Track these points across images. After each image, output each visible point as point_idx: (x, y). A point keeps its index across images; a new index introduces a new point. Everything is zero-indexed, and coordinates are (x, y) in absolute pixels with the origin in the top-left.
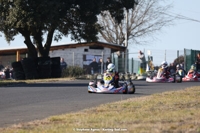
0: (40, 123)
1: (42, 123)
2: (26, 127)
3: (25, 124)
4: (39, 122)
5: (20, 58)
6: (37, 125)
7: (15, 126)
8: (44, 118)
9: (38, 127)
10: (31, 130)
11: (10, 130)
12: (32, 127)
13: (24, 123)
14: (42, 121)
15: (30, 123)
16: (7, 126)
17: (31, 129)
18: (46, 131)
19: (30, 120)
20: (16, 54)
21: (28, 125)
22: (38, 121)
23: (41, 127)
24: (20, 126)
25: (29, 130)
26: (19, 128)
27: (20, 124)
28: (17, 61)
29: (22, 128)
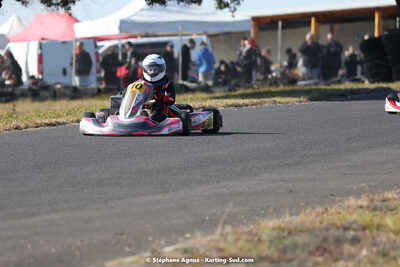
2: (379, 204)
3: (376, 197)
5: (383, 28)
7: (352, 201)
10: (389, 213)
11: (339, 213)
12: (394, 203)
13: (374, 194)
15: (389, 195)
16: (333, 203)
17: (391, 210)
19: (389, 188)
20: (373, 19)
21: (383, 201)
24: (364, 202)
25: (385, 213)
26: (361, 207)
27: (364, 196)
28: (376, 35)
29: (368, 207)
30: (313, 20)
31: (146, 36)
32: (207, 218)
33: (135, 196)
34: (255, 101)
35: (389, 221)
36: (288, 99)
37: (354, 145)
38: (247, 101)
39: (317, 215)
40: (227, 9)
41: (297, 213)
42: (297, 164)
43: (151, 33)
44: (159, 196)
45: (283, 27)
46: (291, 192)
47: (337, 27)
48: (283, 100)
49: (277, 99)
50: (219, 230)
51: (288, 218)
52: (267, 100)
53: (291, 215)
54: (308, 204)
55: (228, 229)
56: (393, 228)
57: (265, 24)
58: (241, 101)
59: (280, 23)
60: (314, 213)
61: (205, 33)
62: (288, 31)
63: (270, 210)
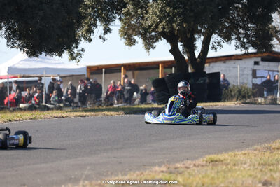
0: (192, 166)
1: (195, 165)
2: (173, 170)
3: (171, 166)
4: (190, 164)
5: (164, 74)
6: (187, 168)
7: (157, 168)
8: (197, 158)
9: (189, 171)
10: (179, 175)
11: (150, 175)
12: (182, 170)
13: (169, 164)
14: (194, 162)
15: (178, 165)
16: (145, 169)
17: (180, 174)
18: (200, 176)
19: (178, 161)
20: (159, 68)
22: (189, 162)
23: (194, 170)
24: (164, 169)
25: (177, 175)
26: (163, 172)
27: (163, 166)
28: (160, 77)
29: (166, 172)
30: (122, 68)
31: (23, 77)
32: (73, 177)
33: (29, 165)
34: (93, 113)
35: (180, 179)
36: (112, 113)
37: (153, 138)
38: (88, 114)
39: (138, 176)
40: (74, 61)
41: (126, 175)
42: (122, 148)
43: (27, 75)
44: (43, 165)
45: (105, 73)
46: (120, 163)
47: (137, 73)
48: (109, 113)
49: (106, 113)
50: (81, 183)
51: (120, 177)
52: (100, 113)
53: (122, 175)
54: (131, 170)
55: (87, 182)
56: (183, 183)
57: (95, 70)
58: (84, 114)
59: (104, 70)
60: (135, 175)
61: (59, 75)
62: (108, 75)
63: (109, 173)
